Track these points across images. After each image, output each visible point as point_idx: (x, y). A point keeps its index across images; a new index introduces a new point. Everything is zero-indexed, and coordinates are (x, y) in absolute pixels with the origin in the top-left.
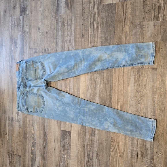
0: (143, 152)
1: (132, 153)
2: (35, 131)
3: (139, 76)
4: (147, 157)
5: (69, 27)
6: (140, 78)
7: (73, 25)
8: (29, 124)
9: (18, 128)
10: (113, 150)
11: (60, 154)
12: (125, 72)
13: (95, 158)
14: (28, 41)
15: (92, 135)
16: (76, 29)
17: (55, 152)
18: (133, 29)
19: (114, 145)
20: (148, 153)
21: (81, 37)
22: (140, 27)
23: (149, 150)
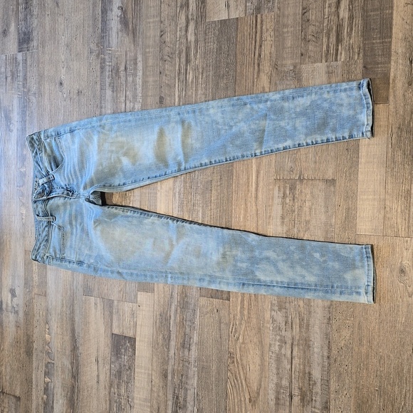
0: (304, 389)
1: (278, 393)
2: (53, 335)
3: (294, 200)
4: (314, 402)
5: (130, 79)
6: (296, 204)
7: (140, 73)
8: (38, 318)
9: (14, 329)
10: (233, 384)
11: (110, 393)
12: (260, 189)
13: (192, 403)
14: (35, 114)
15: (183, 347)
16: (145, 82)
17: (97, 389)
18: (278, 82)
19: (235, 372)
20: (317, 393)
21: (157, 103)
22: (295, 78)
23: (319, 384)
